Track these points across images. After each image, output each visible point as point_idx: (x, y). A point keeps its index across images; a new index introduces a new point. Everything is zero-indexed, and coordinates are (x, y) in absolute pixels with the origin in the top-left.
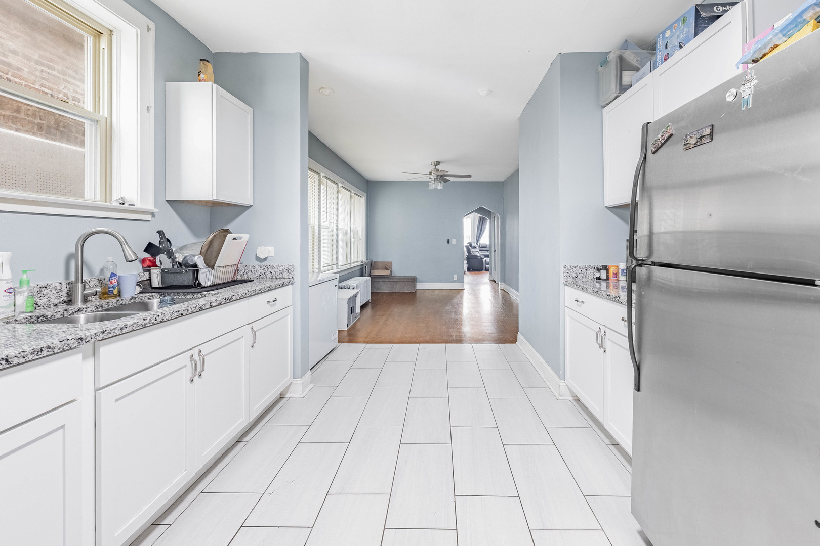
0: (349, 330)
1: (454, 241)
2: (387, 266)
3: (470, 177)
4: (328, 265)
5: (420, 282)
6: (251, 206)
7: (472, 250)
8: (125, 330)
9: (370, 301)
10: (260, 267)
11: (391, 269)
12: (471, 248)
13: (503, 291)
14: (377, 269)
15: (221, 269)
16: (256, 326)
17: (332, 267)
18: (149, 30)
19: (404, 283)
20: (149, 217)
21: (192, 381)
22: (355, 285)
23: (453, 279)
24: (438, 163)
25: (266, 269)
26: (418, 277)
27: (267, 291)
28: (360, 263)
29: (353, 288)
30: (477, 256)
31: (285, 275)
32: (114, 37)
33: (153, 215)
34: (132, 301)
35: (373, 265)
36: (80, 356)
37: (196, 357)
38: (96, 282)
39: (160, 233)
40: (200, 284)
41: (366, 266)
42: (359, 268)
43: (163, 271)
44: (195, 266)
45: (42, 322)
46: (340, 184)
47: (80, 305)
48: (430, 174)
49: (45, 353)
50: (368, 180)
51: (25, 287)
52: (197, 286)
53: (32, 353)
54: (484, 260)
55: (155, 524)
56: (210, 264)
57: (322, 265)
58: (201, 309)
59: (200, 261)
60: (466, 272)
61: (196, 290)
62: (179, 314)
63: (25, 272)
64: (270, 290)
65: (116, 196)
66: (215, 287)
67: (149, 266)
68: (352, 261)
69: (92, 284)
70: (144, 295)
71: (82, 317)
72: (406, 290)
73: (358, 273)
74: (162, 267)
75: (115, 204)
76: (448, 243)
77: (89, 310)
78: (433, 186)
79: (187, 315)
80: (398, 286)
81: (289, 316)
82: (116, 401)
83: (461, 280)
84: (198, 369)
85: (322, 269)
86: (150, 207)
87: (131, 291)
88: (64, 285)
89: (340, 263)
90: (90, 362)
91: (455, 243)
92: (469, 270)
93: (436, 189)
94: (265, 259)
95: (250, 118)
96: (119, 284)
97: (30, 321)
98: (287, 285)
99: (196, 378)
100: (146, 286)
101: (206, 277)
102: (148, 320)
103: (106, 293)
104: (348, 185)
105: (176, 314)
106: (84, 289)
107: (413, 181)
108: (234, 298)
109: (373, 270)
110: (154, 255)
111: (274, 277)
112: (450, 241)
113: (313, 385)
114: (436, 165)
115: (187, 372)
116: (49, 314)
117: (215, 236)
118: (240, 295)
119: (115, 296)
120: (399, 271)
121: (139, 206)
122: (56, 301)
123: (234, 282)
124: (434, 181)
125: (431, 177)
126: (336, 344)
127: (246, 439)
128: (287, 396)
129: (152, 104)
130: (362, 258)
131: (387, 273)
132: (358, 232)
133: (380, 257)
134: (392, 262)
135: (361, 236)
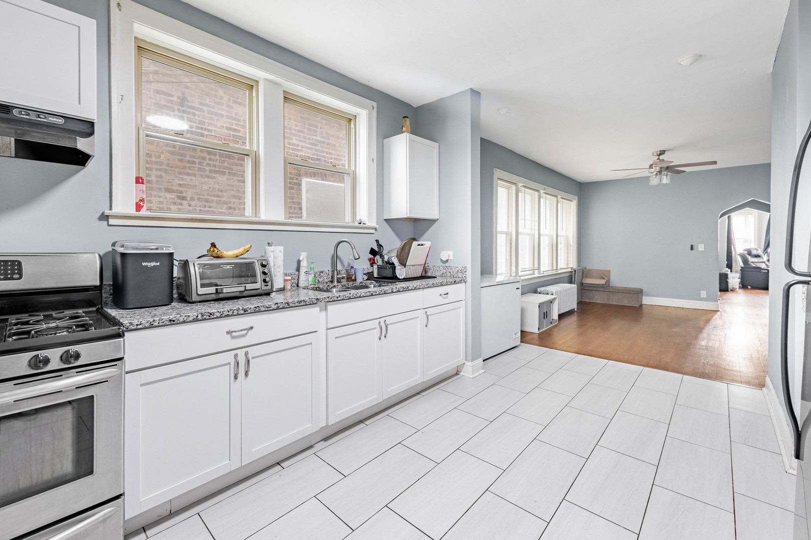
0: (539, 334)
1: (701, 247)
2: (605, 275)
3: (715, 163)
4: (530, 269)
5: (648, 295)
6: (438, 219)
7: (751, 259)
8: (339, 299)
9: (576, 310)
10: (443, 267)
11: (609, 278)
12: (749, 258)
14: (591, 277)
15: (411, 267)
16: (429, 311)
17: (534, 272)
18: (373, 108)
19: (623, 294)
20: (373, 231)
21: (380, 339)
22: (554, 292)
23: (700, 295)
24: (662, 152)
25: (447, 269)
26: (645, 289)
27: (438, 286)
28: (569, 270)
29: (552, 294)
30: (760, 268)
31: (460, 275)
32: (357, 119)
33: (376, 229)
34: (361, 284)
35: (585, 273)
36: (318, 309)
37: (383, 324)
38: (345, 271)
39: (377, 241)
40: (396, 277)
41: (575, 274)
42: (568, 275)
43: (378, 266)
44: (393, 264)
45: (318, 290)
46: (542, 192)
47: (336, 284)
48: (651, 167)
49: (303, 303)
50: (580, 181)
51: (312, 271)
52: (394, 278)
53: (297, 303)
55: (361, 422)
56: (403, 264)
57: (520, 270)
58: (385, 293)
59: (395, 261)
60: (738, 290)
61: (394, 281)
62: (370, 294)
63: (312, 263)
64: (442, 285)
65: (358, 219)
66: (406, 280)
67: (372, 262)
68: (559, 268)
69: (343, 272)
70: (368, 281)
71: (334, 290)
73: (566, 280)
74: (378, 264)
75: (356, 224)
76: (692, 249)
77: (339, 287)
78: (655, 181)
79: (375, 295)
80: (616, 297)
81: (461, 309)
82: (336, 338)
83: (712, 298)
84: (384, 333)
85: (520, 274)
86: (374, 224)
87: (360, 278)
88: (330, 272)
89: (542, 269)
90: (324, 313)
91: (702, 249)
92: (744, 286)
93: (660, 185)
94: (447, 261)
95: (436, 151)
96: (355, 274)
97: (313, 289)
98: (458, 283)
99: (383, 337)
100: (370, 276)
101: (401, 272)
102: (351, 295)
103: (349, 279)
104: (551, 190)
105: (368, 293)
106: (337, 275)
107: (627, 178)
108: (410, 288)
109: (584, 277)
110: (375, 256)
111: (452, 276)
112: (694, 247)
113: (484, 371)
114: (659, 155)
115: (376, 333)
116: (321, 287)
117: (405, 243)
118: (415, 286)
119: (353, 281)
120: (618, 280)
121: (368, 224)
122: (327, 281)
123: (422, 277)
124: (657, 175)
125: (652, 170)
126: (518, 342)
127: (423, 394)
128: (461, 374)
129: (375, 157)
130: (573, 265)
131: (603, 282)
132: (567, 238)
133: (595, 264)
134: (610, 271)
135: (571, 242)
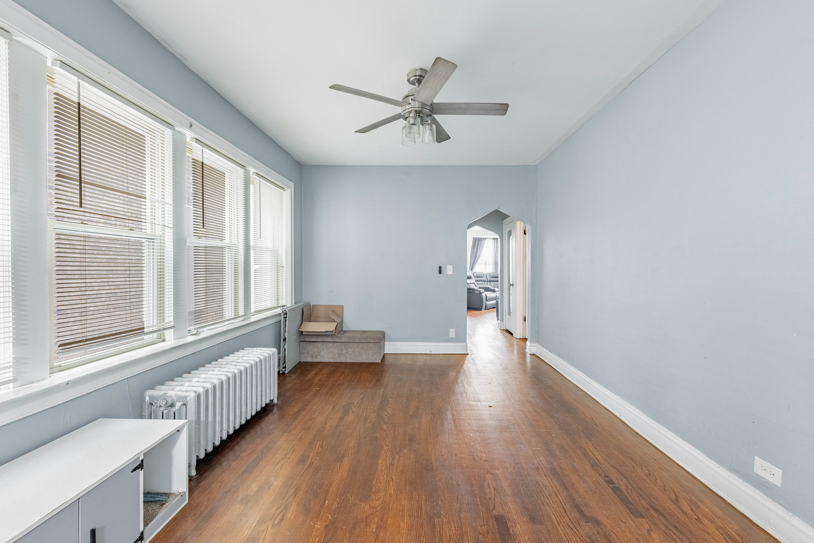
1: (449, 270)
2: (335, 313)
5: (391, 340)
9: (275, 401)
11: (342, 318)
13: (535, 358)
14: (314, 320)
19: (360, 345)
23: (449, 335)
26: (387, 331)
28: (279, 311)
30: (473, 289)
35: (307, 313)
41: (287, 317)
42: (273, 321)
54: (483, 295)
68: (252, 310)
72: (364, 358)
76: (440, 272)
80: (350, 351)
83: (461, 337)
91: (451, 273)
109: (305, 321)
112: (442, 270)
120: (354, 319)
130: (286, 301)
131: (331, 327)
132: (276, 253)
133: (321, 298)
134: (343, 306)
135: (284, 261)
